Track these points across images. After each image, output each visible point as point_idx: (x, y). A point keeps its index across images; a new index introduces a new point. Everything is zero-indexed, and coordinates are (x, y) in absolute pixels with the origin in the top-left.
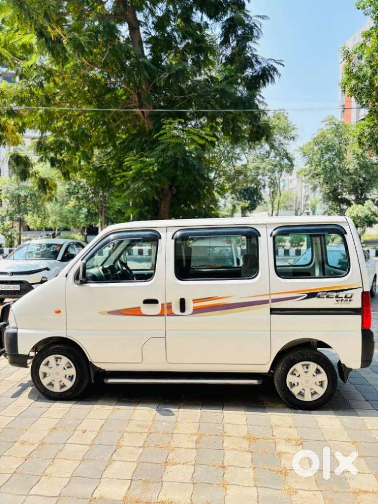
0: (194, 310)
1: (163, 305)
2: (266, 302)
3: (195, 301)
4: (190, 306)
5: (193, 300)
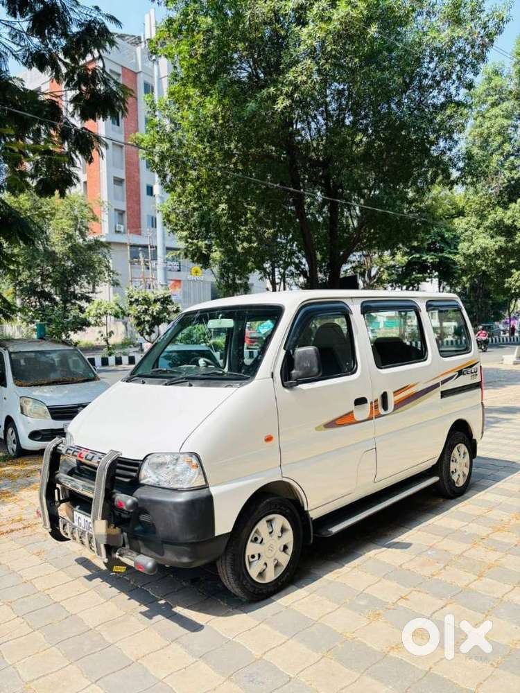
0: (395, 405)
1: (371, 403)
2: (437, 386)
3: (396, 393)
4: (392, 400)
5: (394, 393)
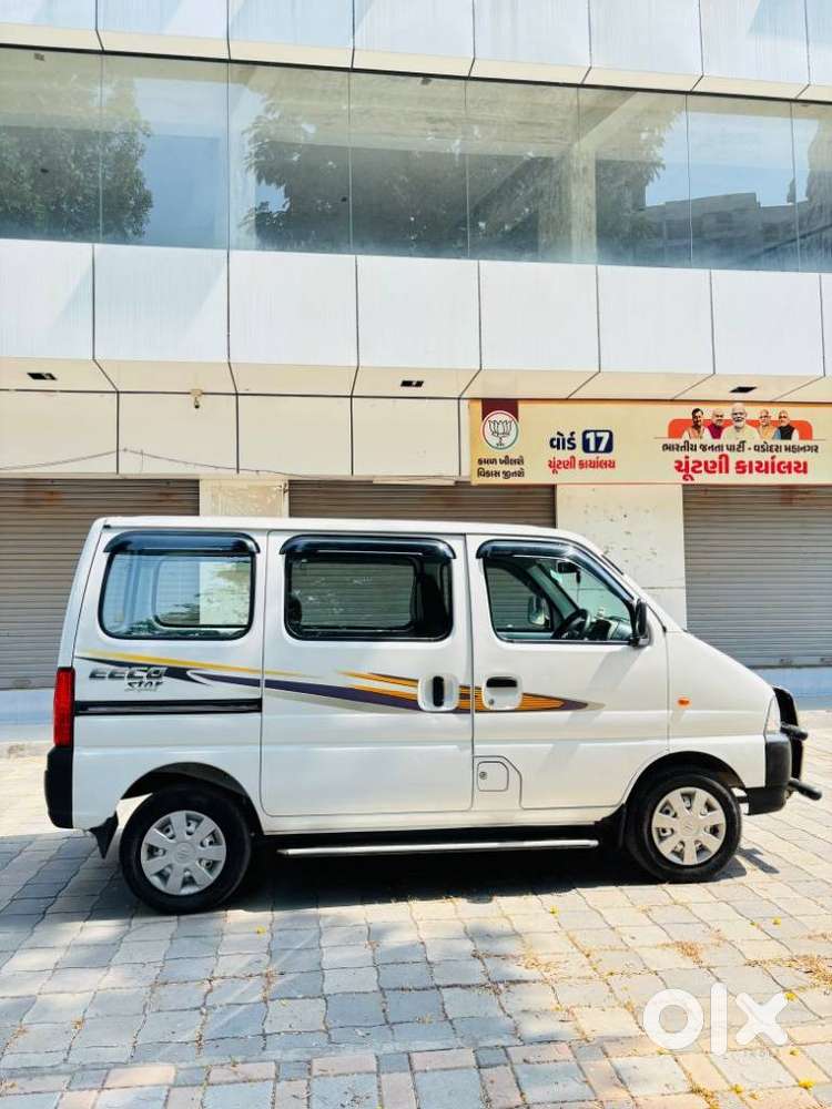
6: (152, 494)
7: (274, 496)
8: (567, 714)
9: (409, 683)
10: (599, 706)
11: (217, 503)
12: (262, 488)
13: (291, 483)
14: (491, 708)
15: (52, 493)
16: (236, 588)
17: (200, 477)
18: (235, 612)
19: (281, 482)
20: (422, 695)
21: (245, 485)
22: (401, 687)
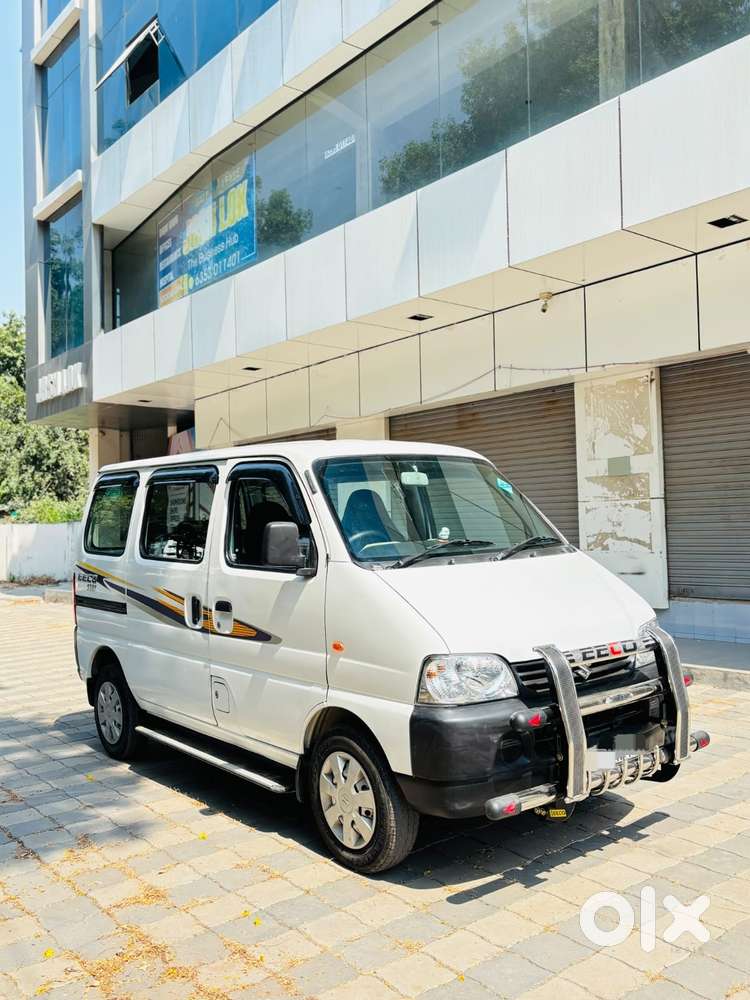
6: (540, 404)
7: (641, 388)
8: (259, 644)
9: (178, 599)
10: (278, 641)
11: (590, 405)
12: (629, 381)
13: (662, 369)
14: (219, 631)
15: (474, 414)
16: (610, 494)
17: (576, 380)
18: (609, 520)
19: (645, 373)
20: (187, 612)
21: (613, 381)
22: (177, 603)
